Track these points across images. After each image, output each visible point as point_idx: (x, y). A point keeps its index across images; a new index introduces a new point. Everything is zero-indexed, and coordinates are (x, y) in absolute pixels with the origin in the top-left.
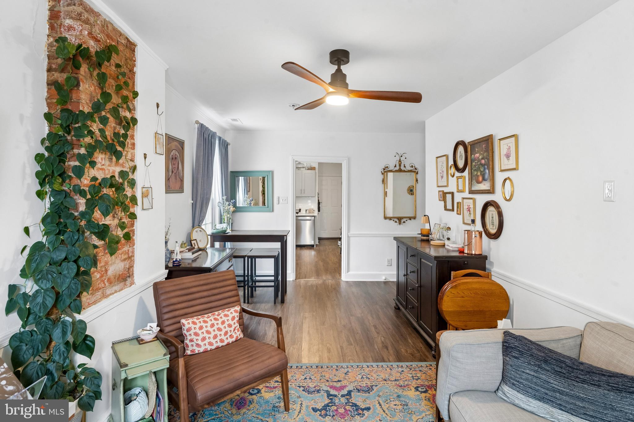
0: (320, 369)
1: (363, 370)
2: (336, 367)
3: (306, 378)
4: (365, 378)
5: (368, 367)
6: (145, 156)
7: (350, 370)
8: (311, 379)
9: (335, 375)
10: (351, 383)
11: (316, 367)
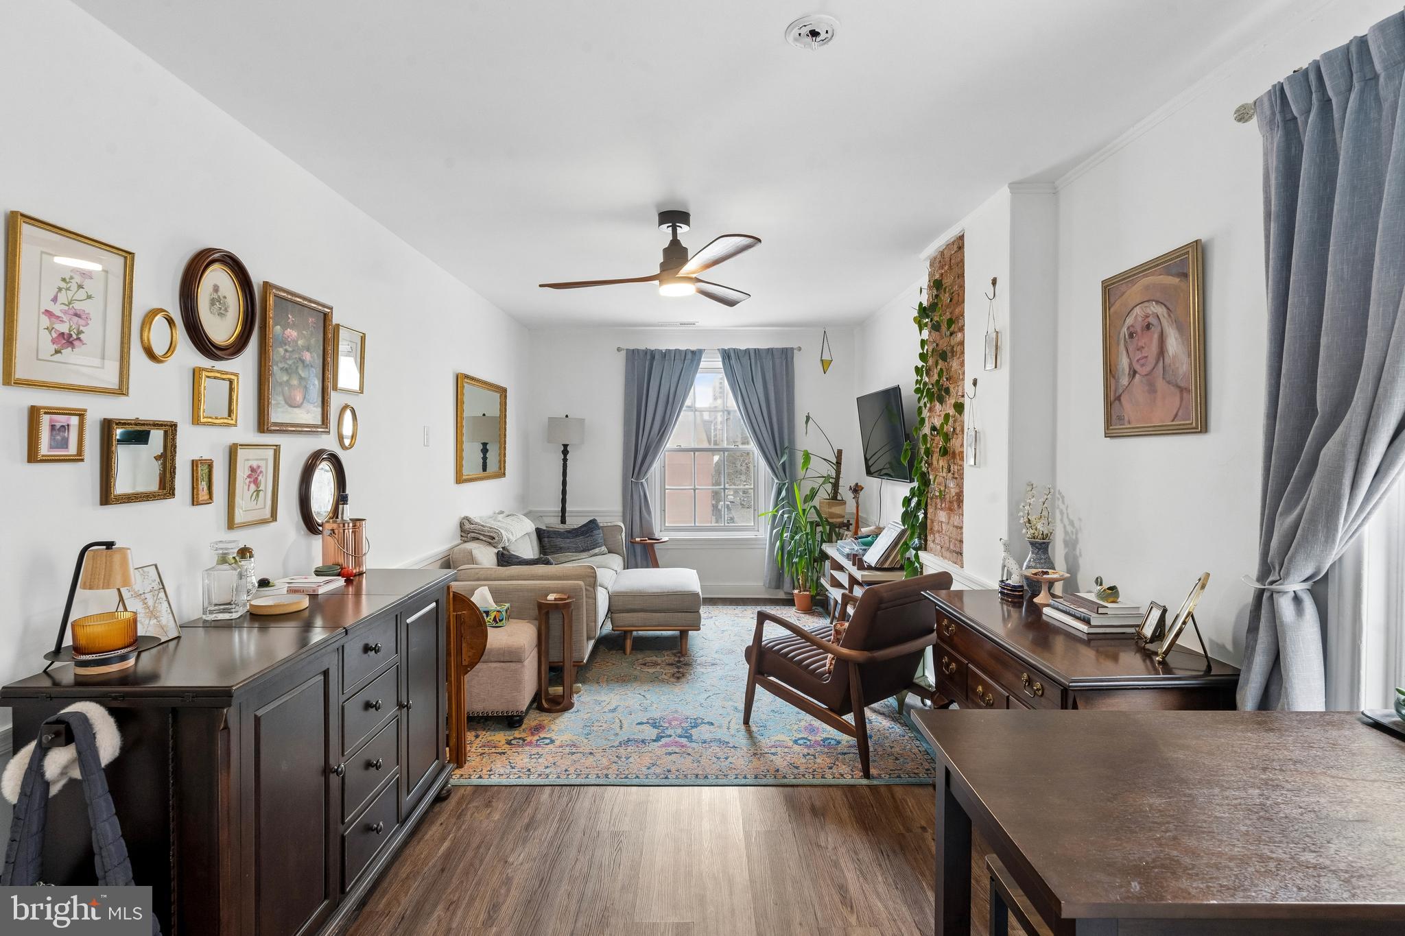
0: (700, 772)
1: (620, 770)
2: (669, 776)
3: (727, 758)
4: (623, 757)
5: (607, 776)
6: (975, 383)
7: (644, 769)
8: (718, 758)
9: (674, 762)
10: (650, 750)
11: (709, 776)
